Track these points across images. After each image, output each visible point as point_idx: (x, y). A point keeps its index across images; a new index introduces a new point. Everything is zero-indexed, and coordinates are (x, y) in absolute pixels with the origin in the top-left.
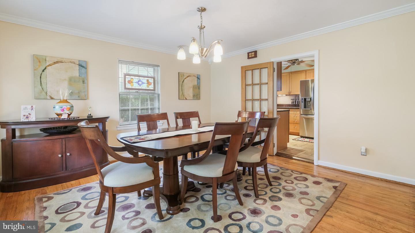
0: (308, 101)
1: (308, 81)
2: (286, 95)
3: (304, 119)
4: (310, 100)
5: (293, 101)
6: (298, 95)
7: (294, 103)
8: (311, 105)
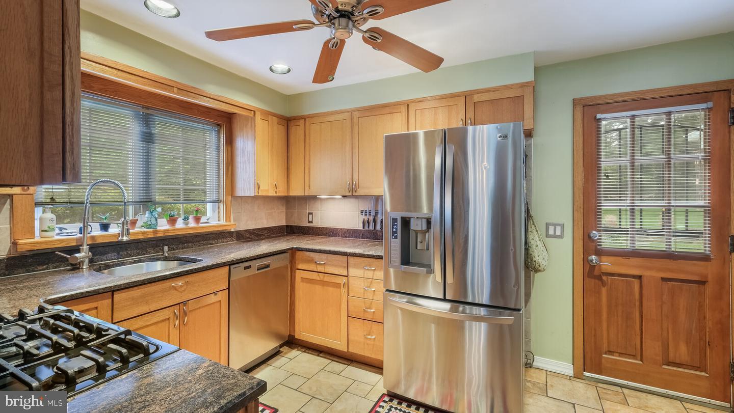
0: (416, 232)
1: (415, 136)
2: (344, 196)
3: (399, 311)
4: (424, 228)
5: (366, 219)
6: (378, 199)
7: (371, 228)
8: (428, 249)
